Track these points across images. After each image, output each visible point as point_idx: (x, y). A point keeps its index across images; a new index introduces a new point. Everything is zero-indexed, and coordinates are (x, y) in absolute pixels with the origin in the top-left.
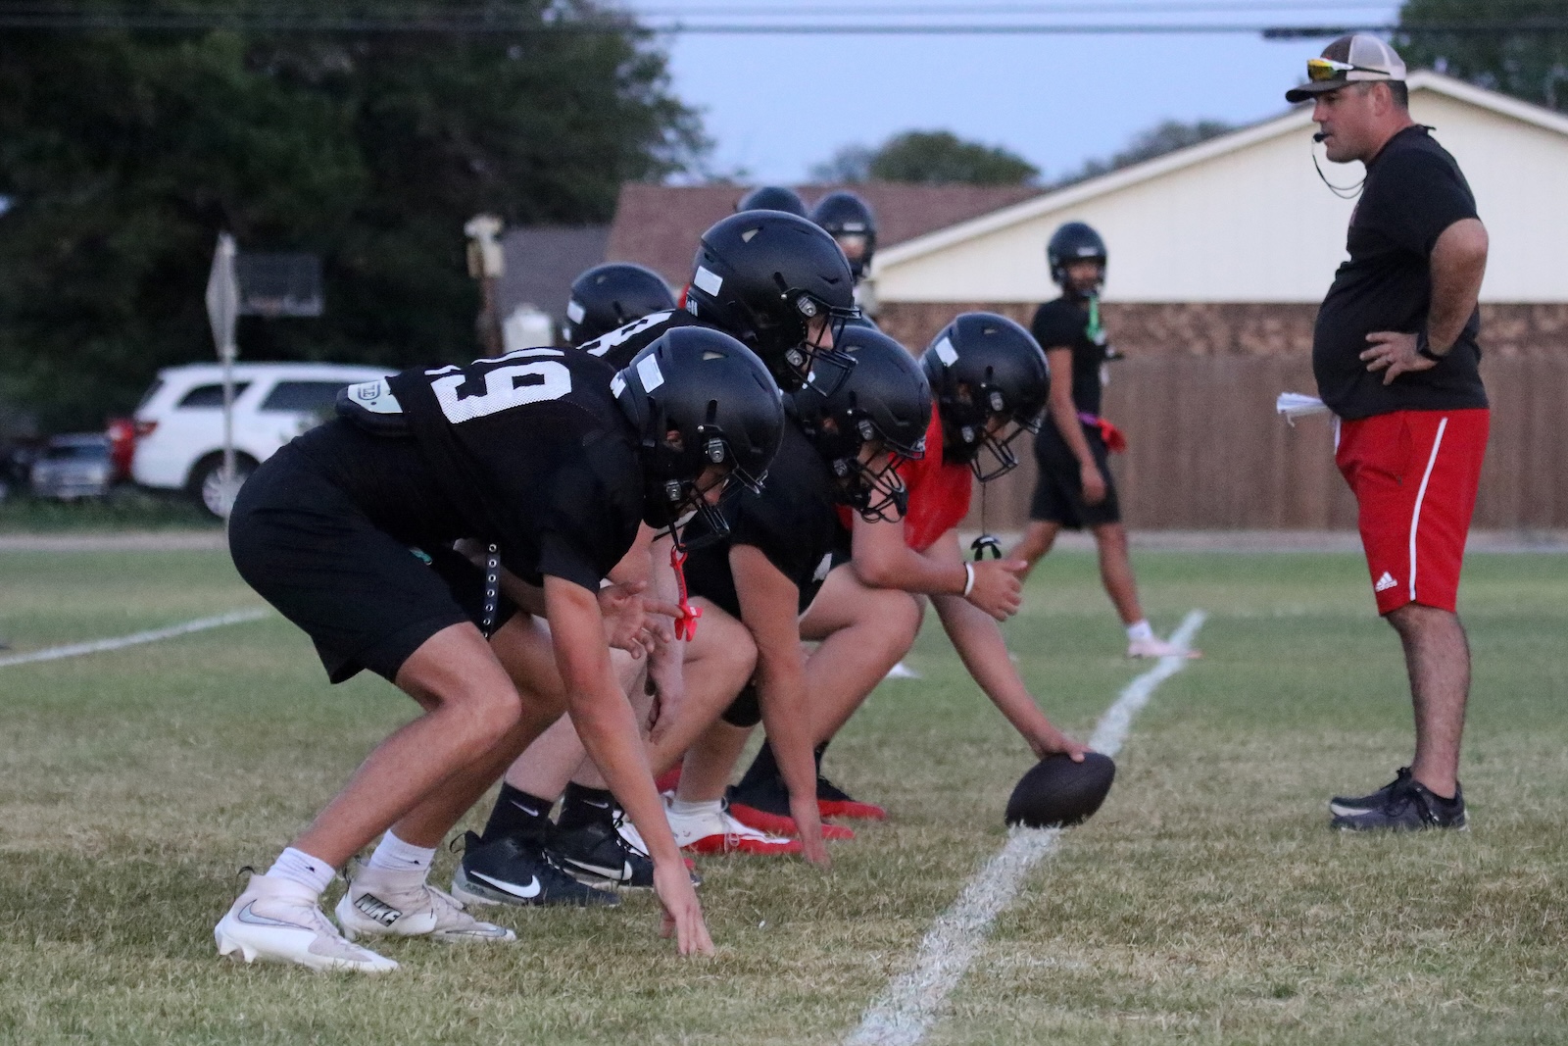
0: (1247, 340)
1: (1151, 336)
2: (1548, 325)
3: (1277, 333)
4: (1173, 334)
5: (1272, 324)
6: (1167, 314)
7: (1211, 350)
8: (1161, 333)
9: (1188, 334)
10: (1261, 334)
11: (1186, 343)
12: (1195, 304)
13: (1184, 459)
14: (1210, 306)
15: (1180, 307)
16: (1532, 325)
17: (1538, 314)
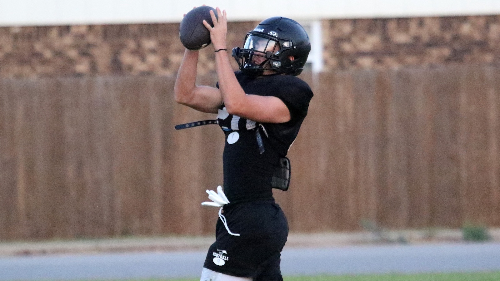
0: (127, 58)
1: (38, 55)
2: (401, 38)
3: (153, 51)
4: (58, 54)
5: (149, 44)
6: (54, 34)
7: (94, 68)
8: (48, 54)
9: (73, 53)
10: (139, 53)
11: (72, 62)
12: (78, 26)
13: (70, 171)
14: (91, 27)
15: (65, 29)
16: (386, 39)
17: (392, 26)
